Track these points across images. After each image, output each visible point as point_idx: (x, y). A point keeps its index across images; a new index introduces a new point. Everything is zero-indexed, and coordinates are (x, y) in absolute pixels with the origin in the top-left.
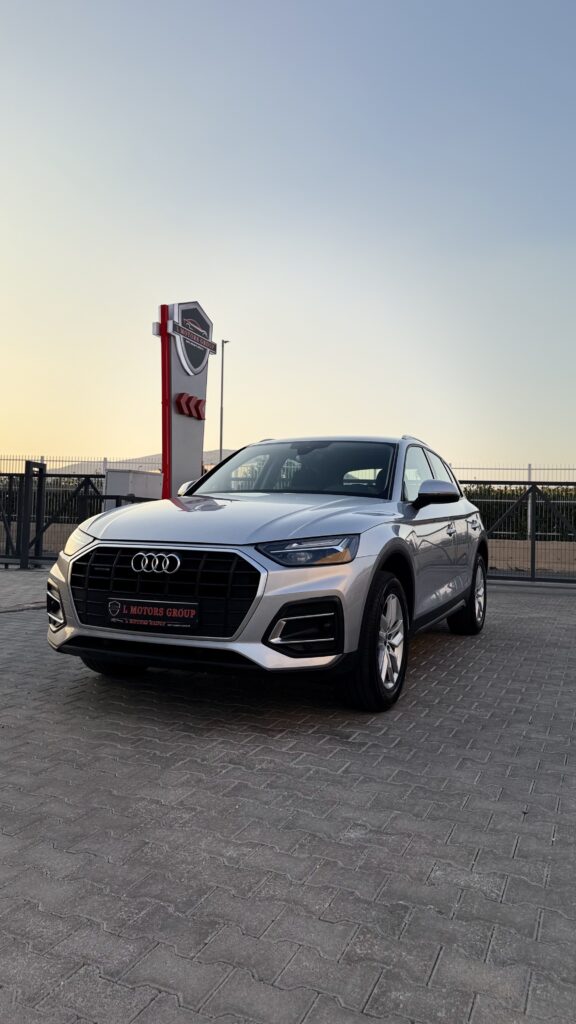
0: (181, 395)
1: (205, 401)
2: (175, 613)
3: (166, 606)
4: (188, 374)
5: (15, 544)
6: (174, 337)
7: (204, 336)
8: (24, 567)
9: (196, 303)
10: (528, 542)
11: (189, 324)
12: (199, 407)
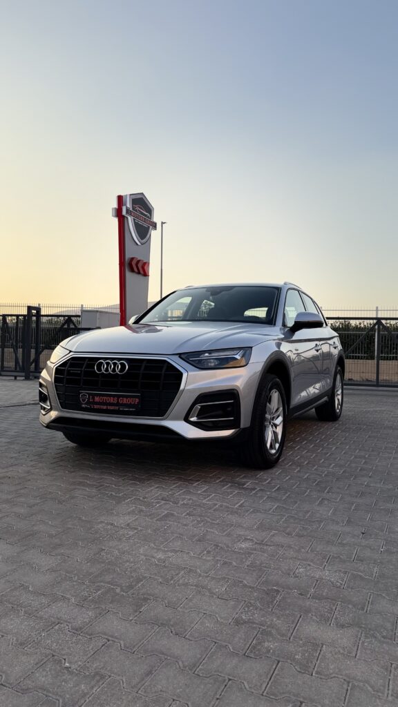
0: (132, 259)
1: (149, 263)
2: (125, 401)
3: (119, 396)
4: (137, 244)
5: (21, 363)
6: (127, 218)
7: (148, 217)
8: (27, 378)
9: (142, 194)
10: (376, 361)
11: (137, 209)
12: (145, 268)
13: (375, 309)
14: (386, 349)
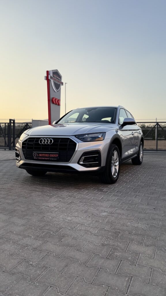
2: (52, 156)
3: (49, 154)
4: (55, 92)
6: (51, 80)
7: (60, 80)
8: (10, 149)
9: (57, 70)
10: (156, 141)
11: (55, 76)
12: (59, 102)
13: (155, 119)
14: (160, 136)
